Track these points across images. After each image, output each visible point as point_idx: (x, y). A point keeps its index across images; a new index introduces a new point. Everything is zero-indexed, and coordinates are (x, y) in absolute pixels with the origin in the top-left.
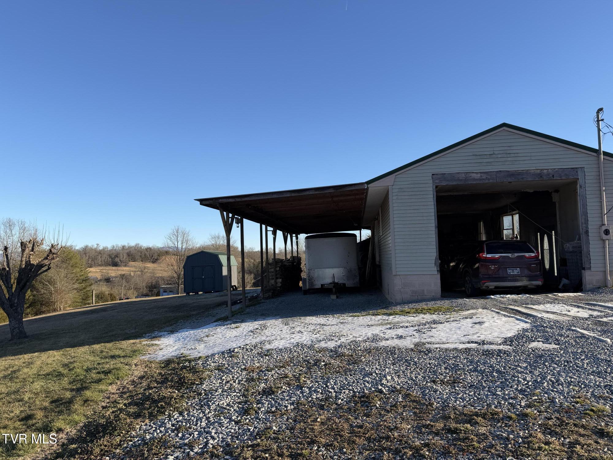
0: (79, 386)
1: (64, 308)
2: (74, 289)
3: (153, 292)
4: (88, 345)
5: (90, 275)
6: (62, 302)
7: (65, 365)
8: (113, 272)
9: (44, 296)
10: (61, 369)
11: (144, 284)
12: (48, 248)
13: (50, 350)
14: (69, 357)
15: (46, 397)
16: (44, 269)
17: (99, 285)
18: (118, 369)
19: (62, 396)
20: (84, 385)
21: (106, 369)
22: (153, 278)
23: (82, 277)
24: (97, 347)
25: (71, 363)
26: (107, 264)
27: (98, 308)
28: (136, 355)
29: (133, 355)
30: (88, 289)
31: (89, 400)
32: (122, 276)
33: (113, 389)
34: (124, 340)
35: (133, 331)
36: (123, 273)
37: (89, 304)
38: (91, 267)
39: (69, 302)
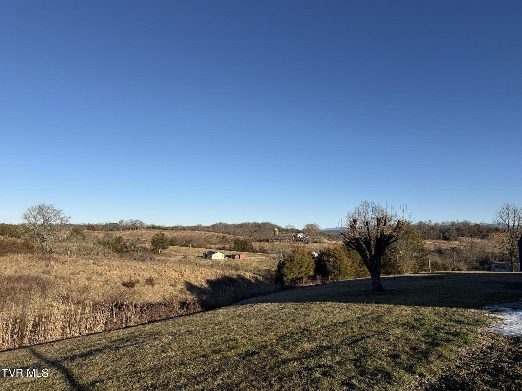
0: (431, 340)
1: (407, 272)
2: (413, 257)
3: (484, 267)
4: (432, 306)
5: (425, 246)
6: (404, 267)
7: (416, 320)
8: (444, 245)
9: (391, 260)
10: (414, 322)
11: (474, 258)
12: (396, 223)
13: (402, 305)
14: (418, 314)
15: (406, 343)
16: (393, 239)
17: (433, 255)
18: (464, 334)
19: (419, 346)
20: (436, 341)
21: (453, 332)
22: (483, 254)
23: (419, 248)
24: (440, 309)
25: (421, 319)
26: (438, 238)
27: (436, 275)
28: (480, 325)
29: (476, 324)
30: (424, 258)
31: (442, 356)
32: (453, 249)
33: (463, 351)
34: (465, 308)
35: (471, 301)
36: (454, 246)
37: (425, 271)
38: (425, 240)
39: (410, 267)
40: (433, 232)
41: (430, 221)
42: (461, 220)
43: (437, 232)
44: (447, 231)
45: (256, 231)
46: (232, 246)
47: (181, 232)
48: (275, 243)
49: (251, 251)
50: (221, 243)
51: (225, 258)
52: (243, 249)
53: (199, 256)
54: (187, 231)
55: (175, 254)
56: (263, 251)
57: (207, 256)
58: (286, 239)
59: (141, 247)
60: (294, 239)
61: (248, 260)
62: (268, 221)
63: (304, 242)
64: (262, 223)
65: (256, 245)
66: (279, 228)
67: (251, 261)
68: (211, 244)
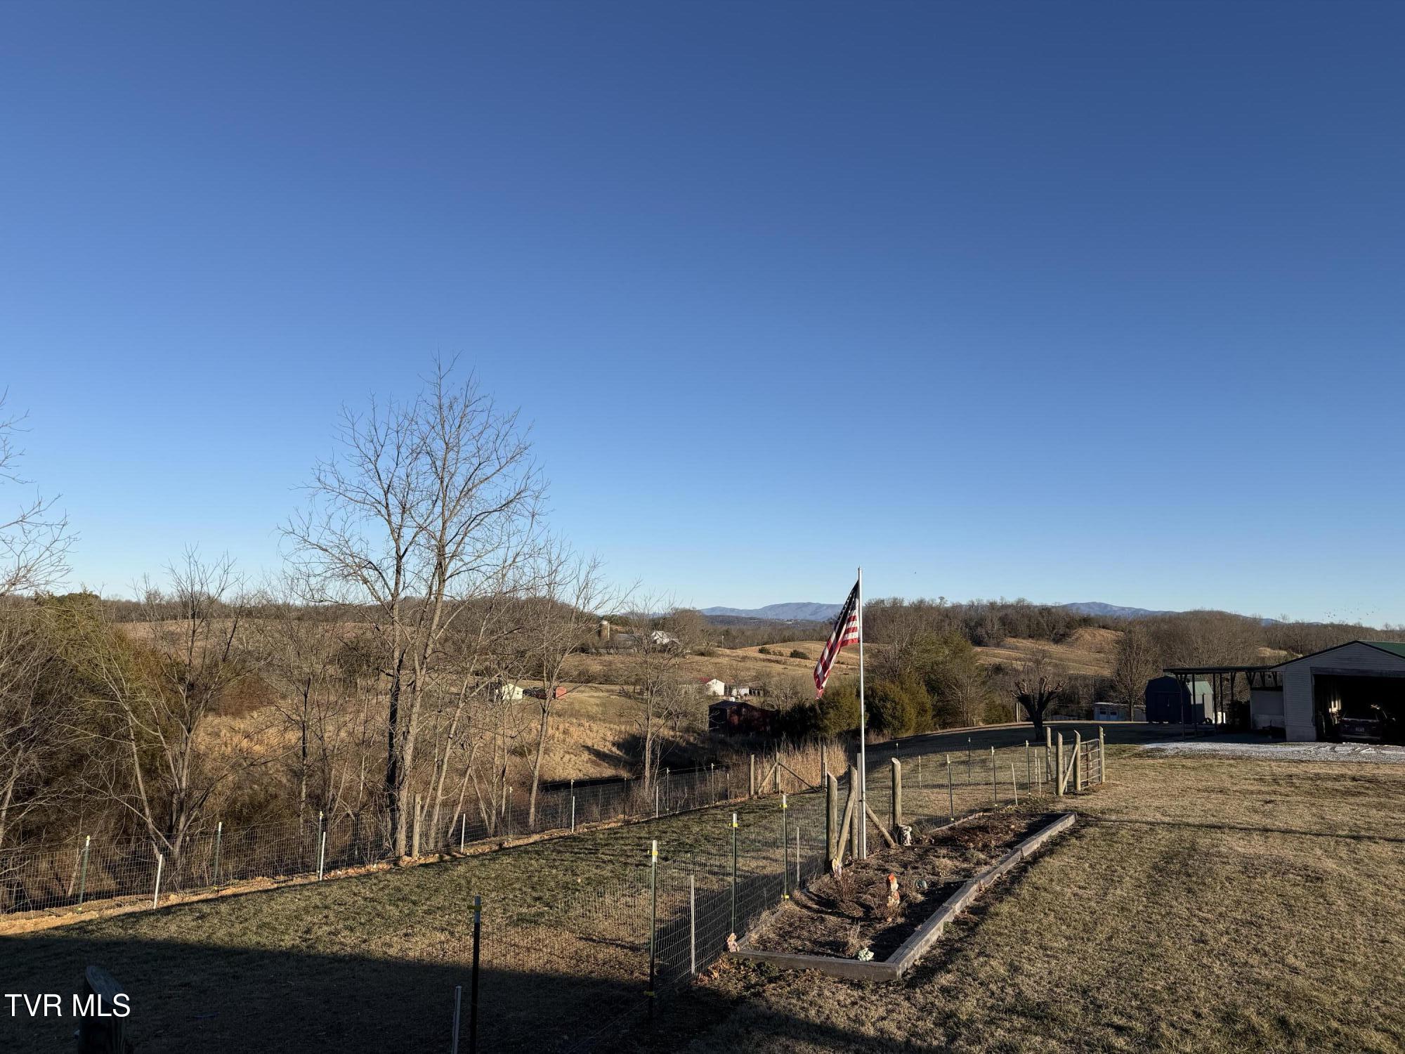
40: (950, 624)
41: (942, 598)
42: (1011, 599)
43: (958, 626)
44: (980, 623)
48: (608, 658)
51: (523, 696)
56: (589, 679)
61: (572, 700)
66: (611, 619)
67: (581, 702)
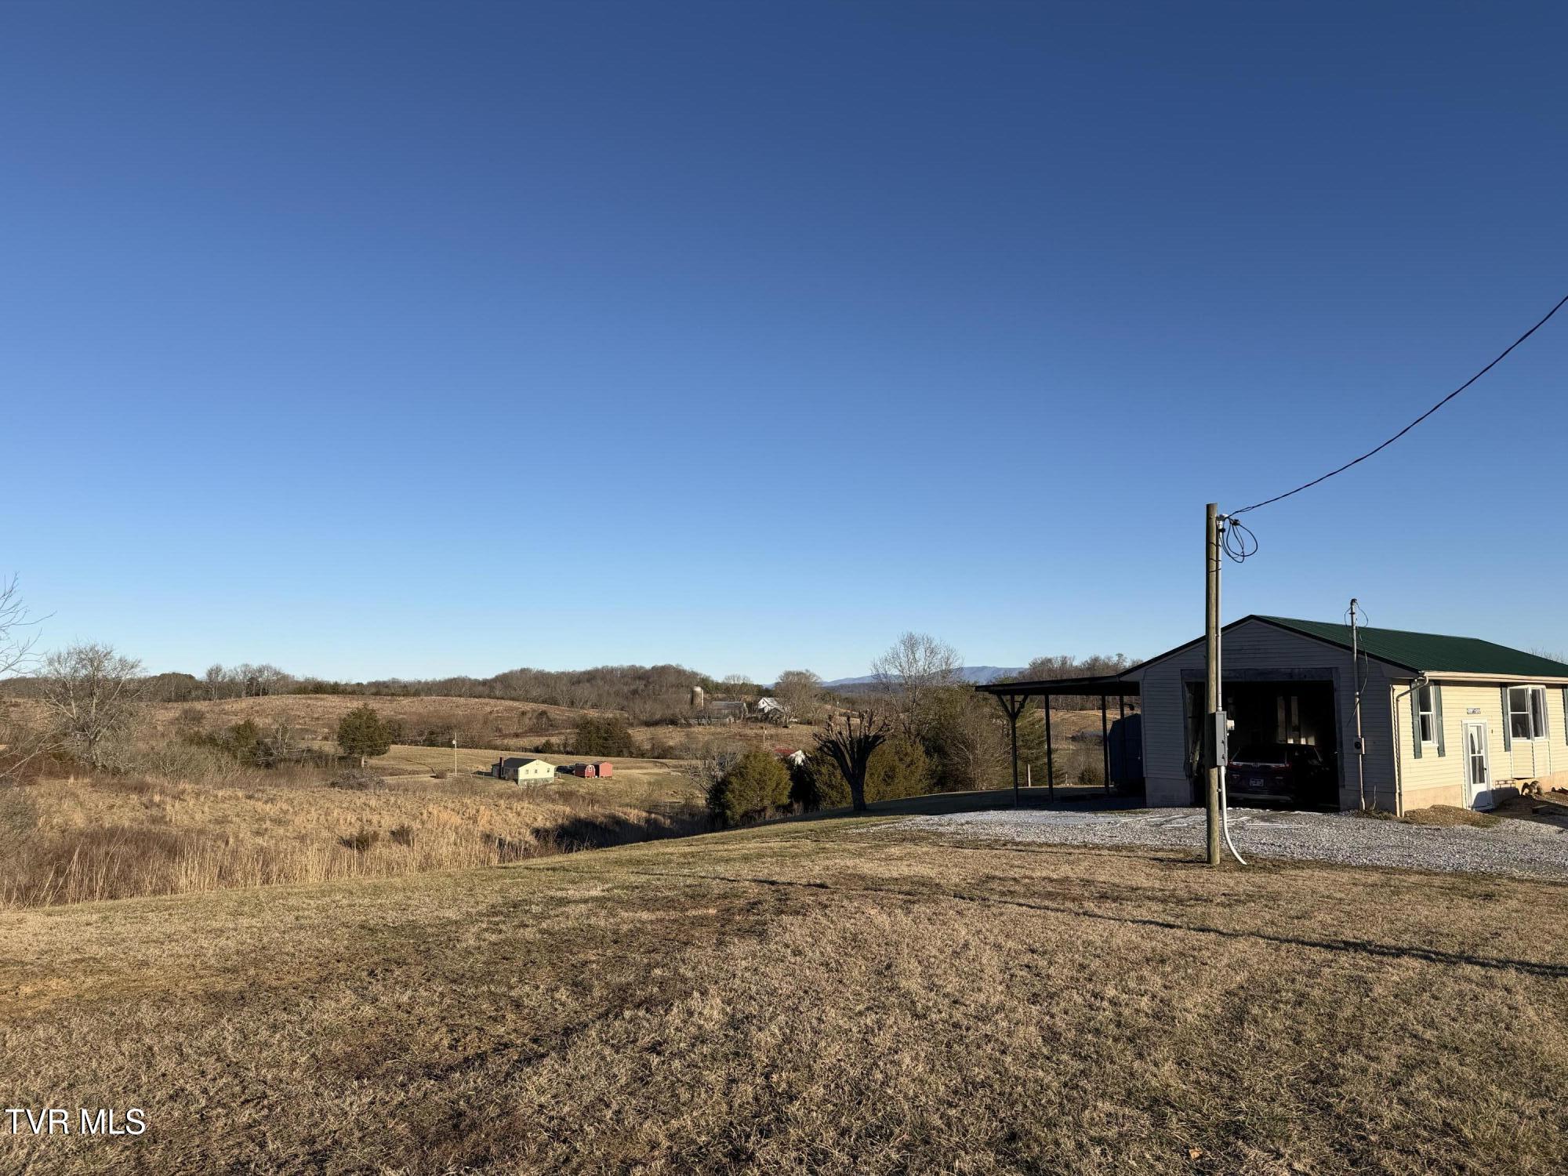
45: (635, 692)
46: (571, 742)
47: (405, 702)
48: (696, 729)
49: (625, 751)
50: (534, 731)
51: (555, 775)
52: (603, 747)
53: (480, 773)
54: (425, 698)
55: (410, 768)
56: (661, 753)
57: (506, 770)
58: (726, 716)
59: (309, 750)
60: (748, 715)
61: (620, 779)
62: (673, 662)
63: (777, 724)
64: (653, 668)
65: (640, 736)
66: (705, 683)
67: (631, 782)
68: (506, 736)
